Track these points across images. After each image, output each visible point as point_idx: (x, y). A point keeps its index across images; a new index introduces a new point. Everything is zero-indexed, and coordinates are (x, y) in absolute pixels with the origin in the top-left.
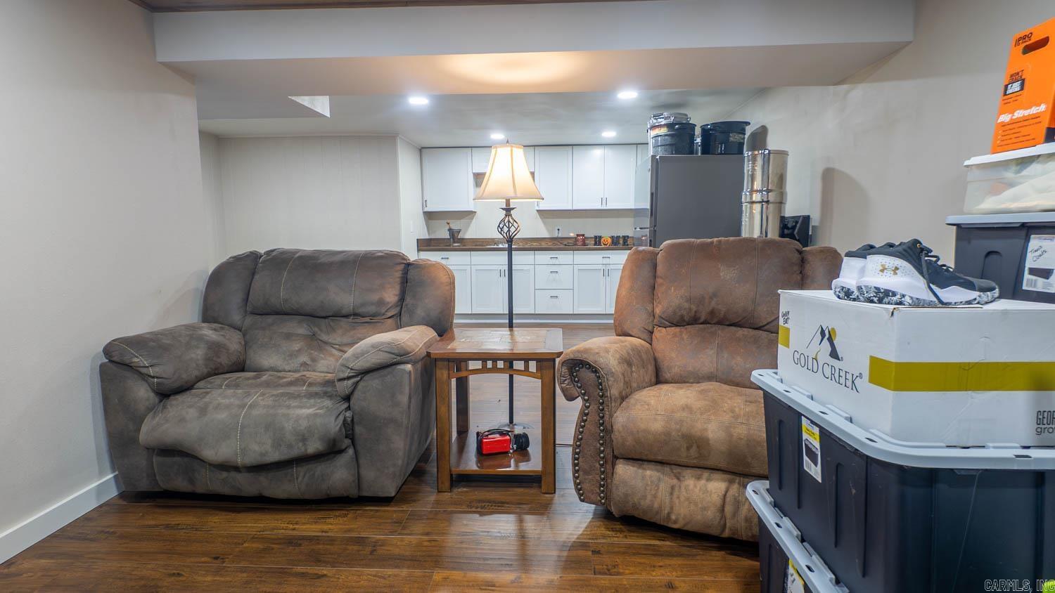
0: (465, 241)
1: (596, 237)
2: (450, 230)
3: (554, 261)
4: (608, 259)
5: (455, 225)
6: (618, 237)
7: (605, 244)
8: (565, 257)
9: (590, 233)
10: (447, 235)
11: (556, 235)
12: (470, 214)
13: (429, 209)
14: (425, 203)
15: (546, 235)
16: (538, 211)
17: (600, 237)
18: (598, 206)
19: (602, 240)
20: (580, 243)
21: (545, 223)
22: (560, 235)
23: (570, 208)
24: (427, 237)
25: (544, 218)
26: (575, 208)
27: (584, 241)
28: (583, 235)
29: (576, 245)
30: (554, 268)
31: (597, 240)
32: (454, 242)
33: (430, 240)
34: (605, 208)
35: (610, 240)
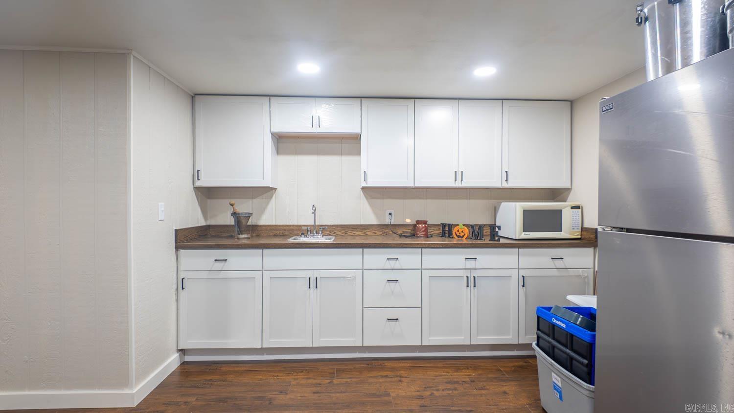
0: (259, 228)
1: (443, 225)
2: (234, 214)
3: (393, 264)
4: (473, 262)
5: (243, 207)
6: (481, 227)
7: (458, 237)
8: (409, 258)
9: (435, 219)
10: (231, 221)
11: (387, 221)
12: (266, 192)
13: (204, 182)
14: (196, 175)
15: (372, 220)
16: (363, 189)
17: (451, 226)
18: (450, 183)
19: (455, 230)
20: (421, 234)
21: (372, 206)
22: (393, 222)
23: (410, 184)
24: (202, 223)
25: (373, 198)
26: (418, 184)
27: (426, 230)
28: (425, 222)
29: (413, 235)
30: (393, 276)
31: (446, 230)
32: (241, 232)
33: (208, 227)
34: (460, 186)
35: (467, 231)
